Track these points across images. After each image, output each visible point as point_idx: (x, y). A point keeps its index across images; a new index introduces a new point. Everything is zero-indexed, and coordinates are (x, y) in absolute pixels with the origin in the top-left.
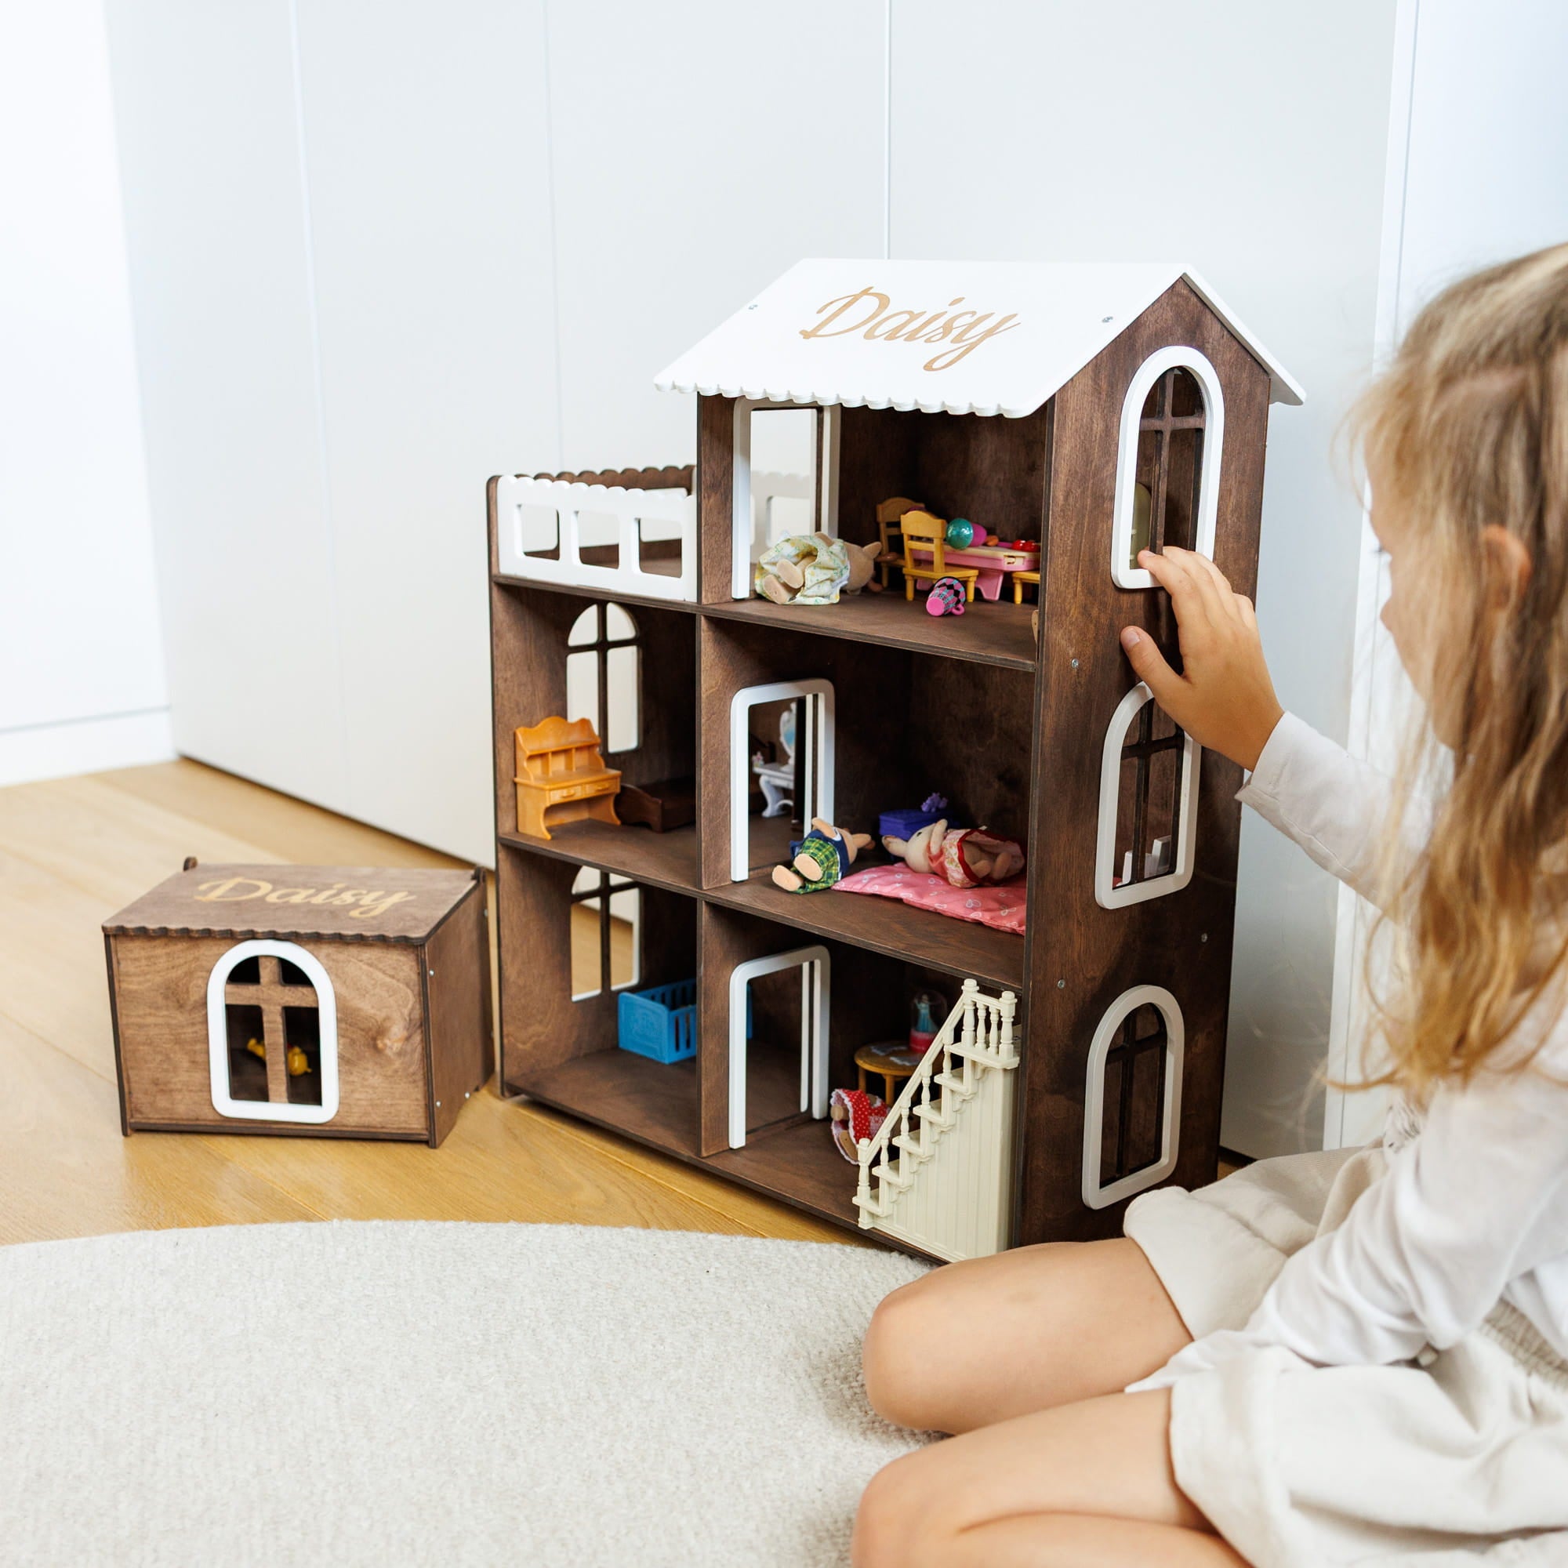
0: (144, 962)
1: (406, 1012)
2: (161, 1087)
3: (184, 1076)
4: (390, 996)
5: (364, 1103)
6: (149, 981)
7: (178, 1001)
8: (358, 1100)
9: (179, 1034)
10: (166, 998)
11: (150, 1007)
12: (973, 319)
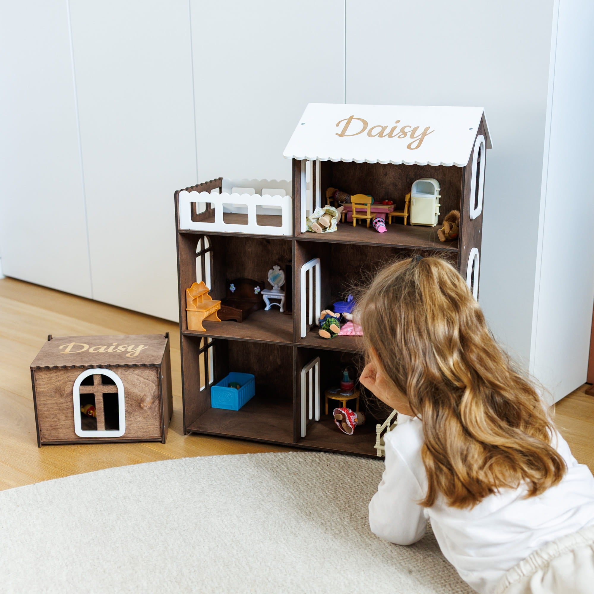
0: (46, 379)
1: (152, 392)
2: (54, 427)
3: (63, 423)
4: (146, 387)
5: (135, 428)
6: (49, 387)
7: (61, 394)
8: (133, 427)
9: (61, 406)
10: (56, 393)
11: (49, 397)
12: (412, 129)
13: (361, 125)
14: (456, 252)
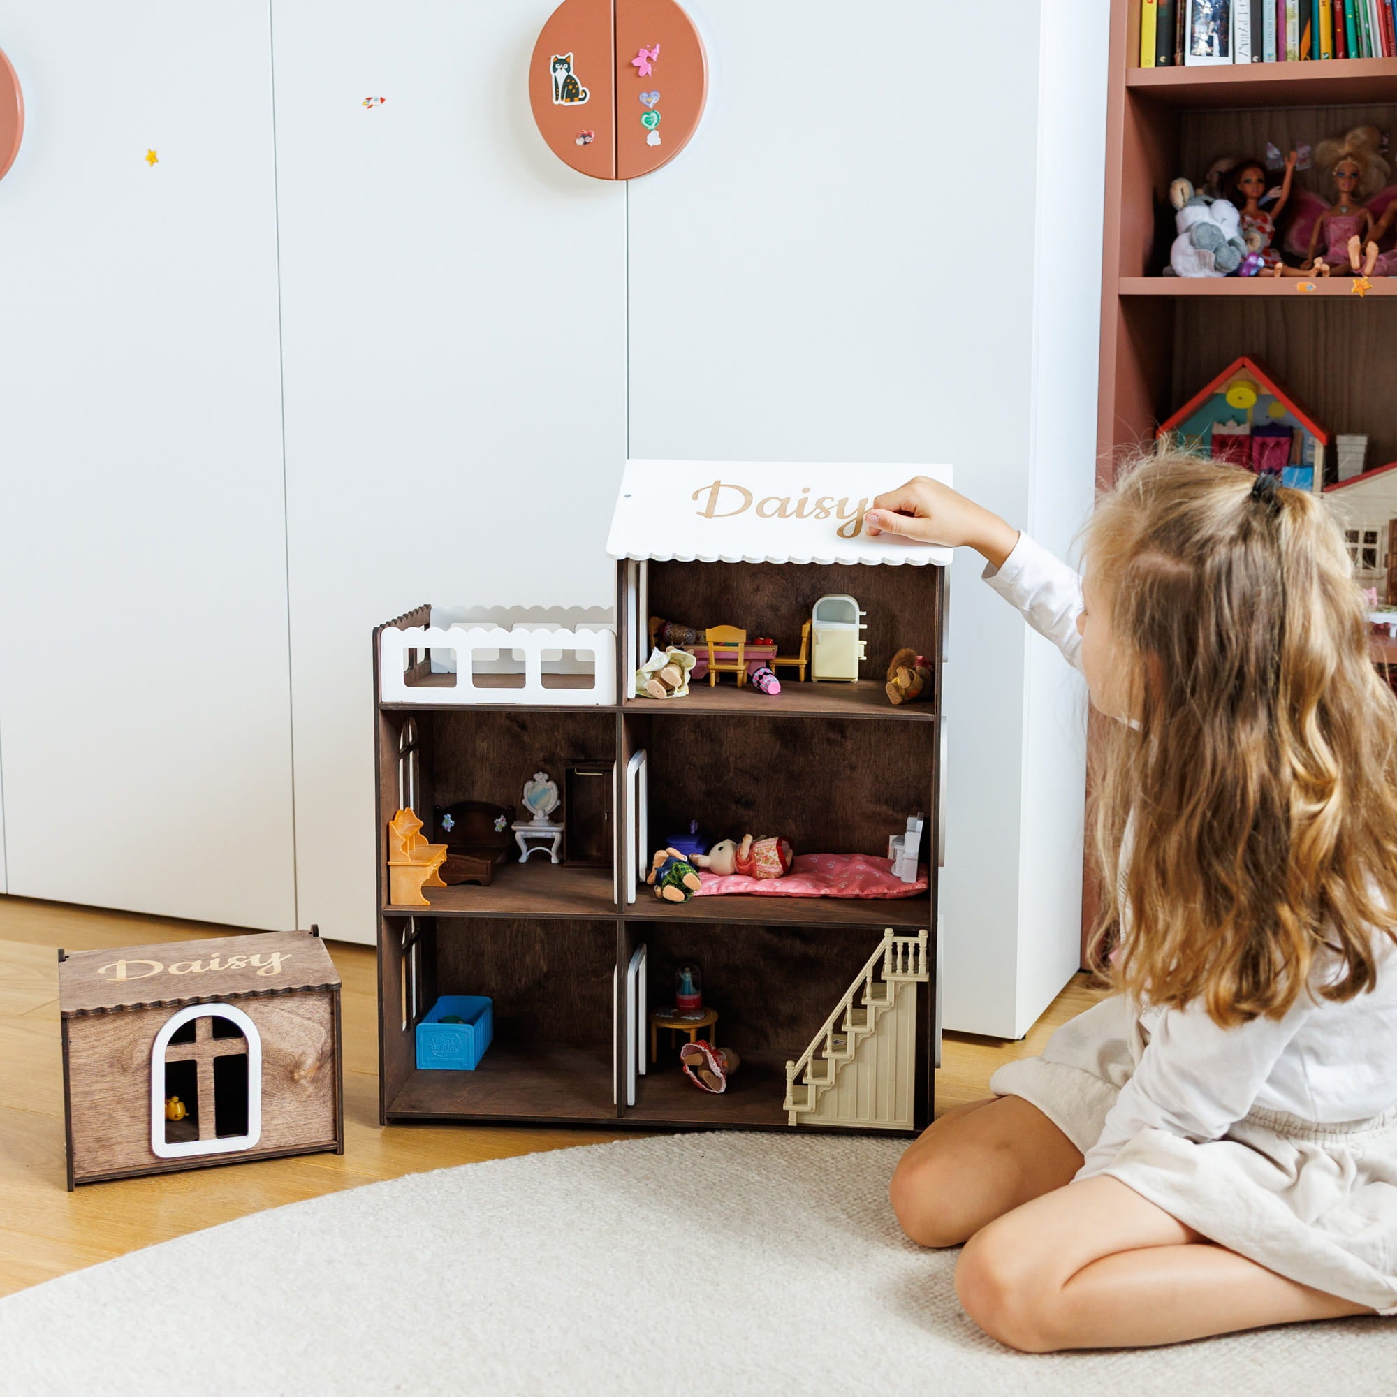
0: (94, 1038)
1: (319, 1046)
2: (103, 1143)
3: (124, 1131)
4: (307, 1035)
5: (281, 1127)
6: (96, 1053)
7: (122, 1066)
8: (276, 1125)
9: (122, 1095)
10: (112, 1065)
11: (97, 1076)
12: (835, 502)
13: (740, 500)
14: (932, 720)
